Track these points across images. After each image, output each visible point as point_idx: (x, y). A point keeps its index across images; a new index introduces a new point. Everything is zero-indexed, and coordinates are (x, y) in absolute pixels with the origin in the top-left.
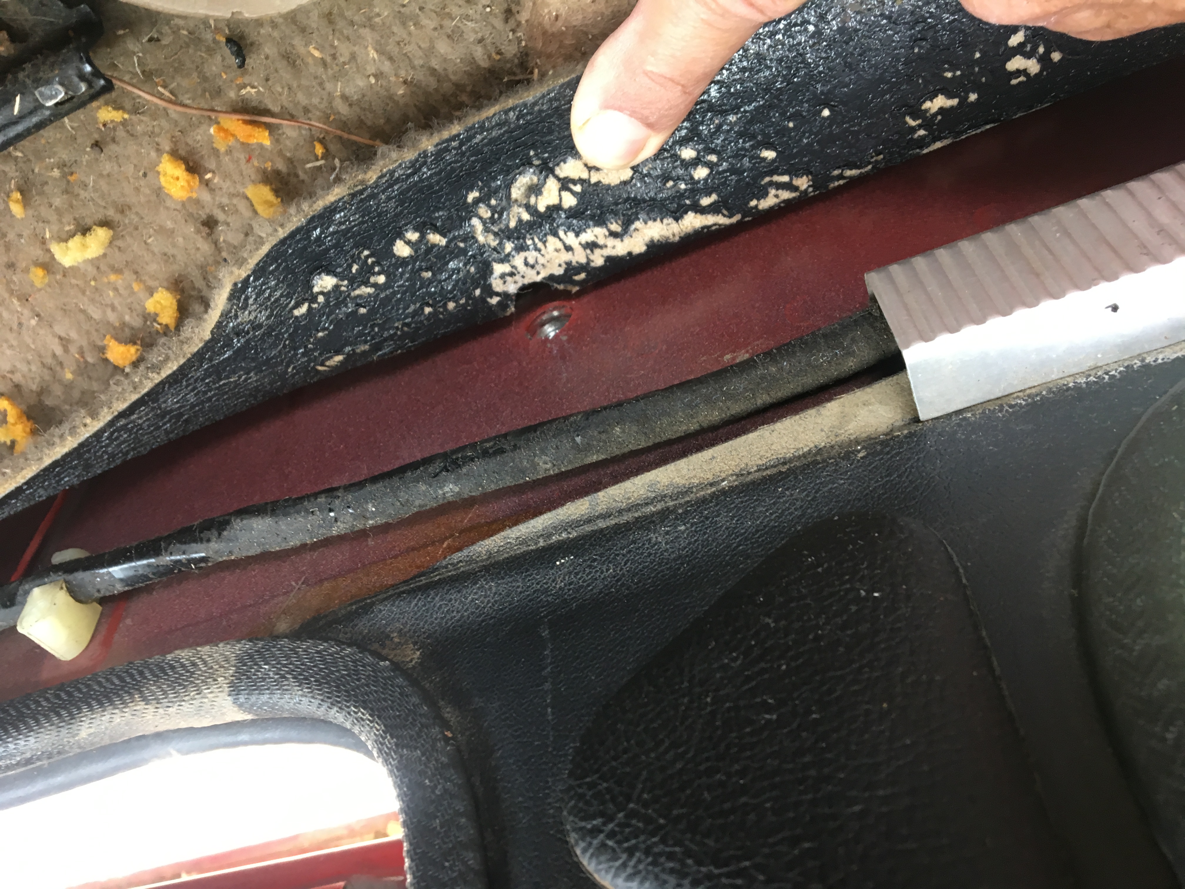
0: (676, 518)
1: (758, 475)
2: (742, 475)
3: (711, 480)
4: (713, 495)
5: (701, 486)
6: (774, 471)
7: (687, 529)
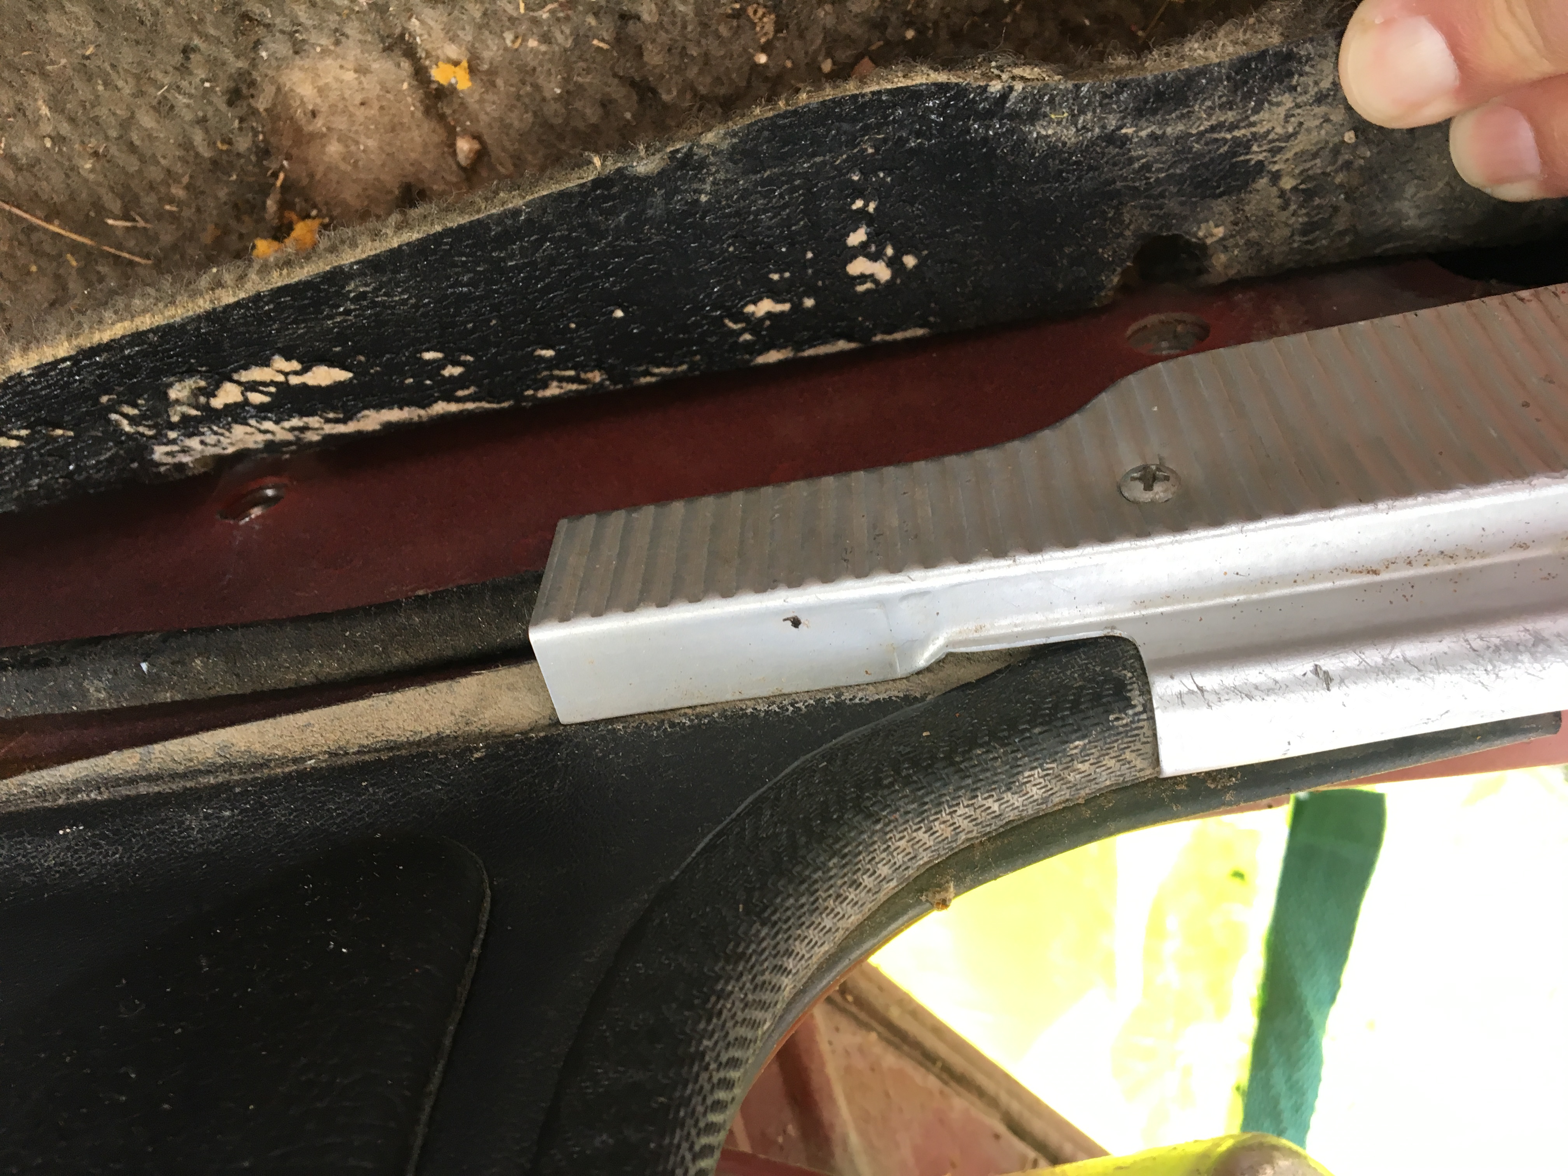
0: (228, 800)
1: (353, 759)
2: (336, 755)
3: (297, 755)
4: (288, 777)
5: (282, 761)
6: (374, 756)
7: (233, 816)
